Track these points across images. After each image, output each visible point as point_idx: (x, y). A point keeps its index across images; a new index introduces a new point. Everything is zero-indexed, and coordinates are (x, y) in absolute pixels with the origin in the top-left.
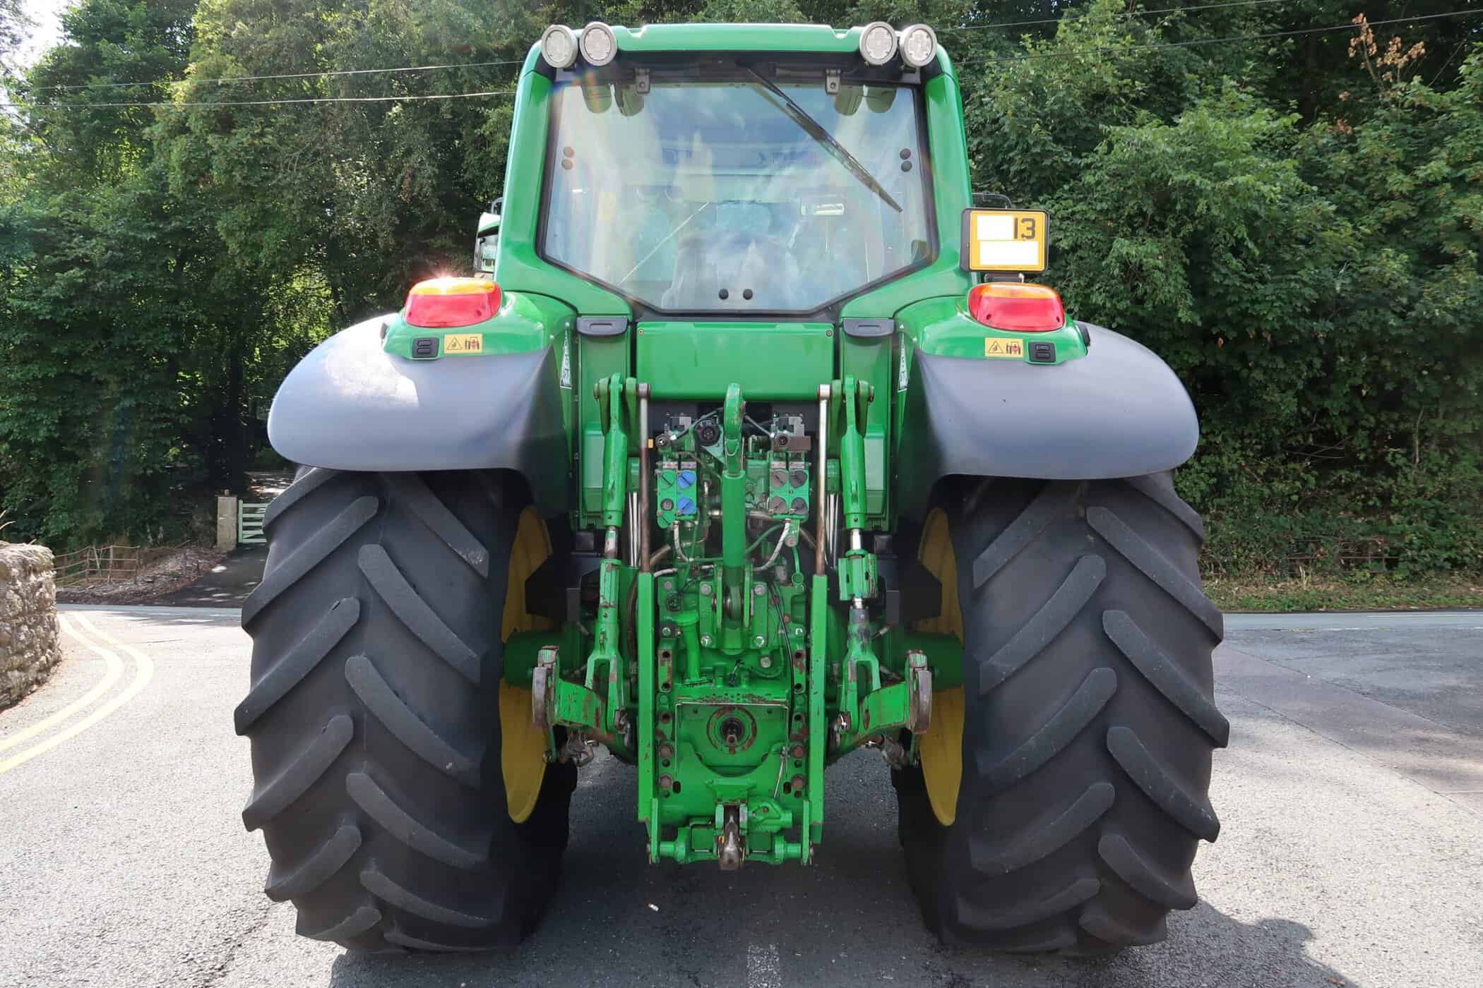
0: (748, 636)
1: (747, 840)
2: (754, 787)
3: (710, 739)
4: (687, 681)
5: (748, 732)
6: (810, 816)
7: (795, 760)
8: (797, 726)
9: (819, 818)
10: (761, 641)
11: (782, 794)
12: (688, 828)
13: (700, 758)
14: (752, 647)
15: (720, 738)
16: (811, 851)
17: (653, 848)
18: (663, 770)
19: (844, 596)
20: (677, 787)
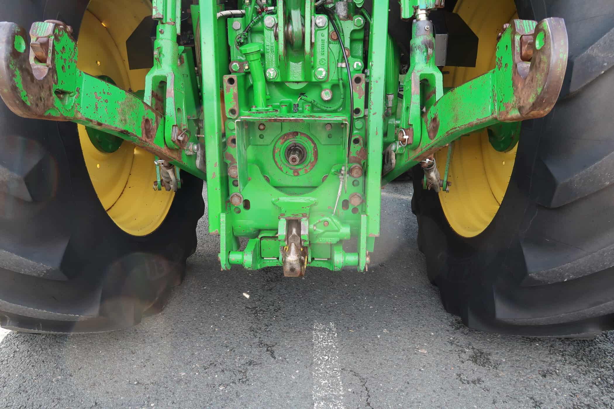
0: (309, 68)
1: (309, 250)
2: (315, 204)
3: (276, 162)
4: (254, 109)
5: (310, 156)
6: (367, 228)
7: (353, 179)
8: (355, 149)
9: (376, 231)
10: (321, 72)
11: (341, 210)
12: (257, 240)
13: (268, 179)
14: (314, 80)
15: (285, 162)
16: (368, 259)
17: (222, 257)
18: (233, 190)
19: (406, 14)
20: (247, 205)
